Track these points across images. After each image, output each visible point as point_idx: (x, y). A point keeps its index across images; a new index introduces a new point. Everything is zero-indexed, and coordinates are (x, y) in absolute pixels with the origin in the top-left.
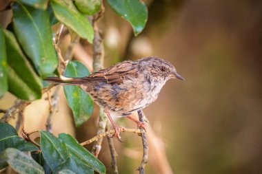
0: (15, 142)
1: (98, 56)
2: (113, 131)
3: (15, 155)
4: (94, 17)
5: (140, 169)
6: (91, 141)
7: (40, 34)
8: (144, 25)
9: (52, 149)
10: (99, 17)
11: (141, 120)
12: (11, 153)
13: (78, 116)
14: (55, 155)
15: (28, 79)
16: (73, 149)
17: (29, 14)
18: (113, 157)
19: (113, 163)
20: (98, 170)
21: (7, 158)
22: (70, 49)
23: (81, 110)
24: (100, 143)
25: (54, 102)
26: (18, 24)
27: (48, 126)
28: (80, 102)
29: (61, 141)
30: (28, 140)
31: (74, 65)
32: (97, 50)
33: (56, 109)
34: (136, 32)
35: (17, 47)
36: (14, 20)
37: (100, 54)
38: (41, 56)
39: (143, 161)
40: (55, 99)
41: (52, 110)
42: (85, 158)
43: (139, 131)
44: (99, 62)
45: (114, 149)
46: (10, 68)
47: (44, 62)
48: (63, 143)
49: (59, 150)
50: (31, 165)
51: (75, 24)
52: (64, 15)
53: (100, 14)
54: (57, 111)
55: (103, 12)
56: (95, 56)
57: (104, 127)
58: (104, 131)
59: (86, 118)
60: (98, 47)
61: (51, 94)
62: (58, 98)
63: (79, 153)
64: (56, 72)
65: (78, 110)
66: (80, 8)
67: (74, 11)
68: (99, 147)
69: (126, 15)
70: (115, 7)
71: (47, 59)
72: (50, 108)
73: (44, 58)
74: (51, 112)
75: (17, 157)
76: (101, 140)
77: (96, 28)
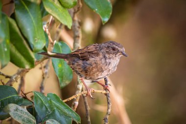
0: (16, 100)
1: (77, 39)
2: (86, 92)
3: (15, 108)
4: (75, 10)
5: (105, 119)
6: (70, 99)
7: (34, 21)
8: (109, 17)
9: (42, 105)
10: (78, 10)
11: (106, 84)
12: (12, 107)
13: (62, 80)
14: (44, 109)
15: (24, 53)
16: (58, 104)
17: (26, 7)
18: (87, 110)
19: (87, 115)
20: (75, 120)
21: (9, 111)
22: (58, 33)
23: (64, 76)
24: (78, 100)
25: (46, 71)
26: (18, 14)
27: (42, 88)
28: (63, 71)
29: (49, 99)
30: (25, 98)
31: (60, 44)
32: (77, 34)
33: (47, 76)
34: (104, 22)
35: (17, 30)
36: (16, 11)
37: (79, 37)
38: (34, 37)
39: (107, 113)
40: (47, 69)
41: (44, 76)
42: (66, 111)
43: (104, 92)
44: (78, 43)
45: (87, 104)
46: (12, 45)
47: (37, 41)
48: (50, 100)
49: (47, 105)
50: (26, 116)
51: (58, 15)
52: (51, 8)
53: (78, 8)
54: (48, 77)
55: (81, 6)
56: (75, 38)
57: (81, 89)
58: (80, 91)
59: (68, 82)
60: (77, 31)
61: (44, 65)
62: (49, 68)
63: (62, 107)
64: (45, 49)
65: (62, 77)
66: (63, 4)
67: (58, 5)
68: (77, 103)
69: (96, 10)
70: (89, 4)
71: (38, 39)
72: (43, 75)
73: (36, 39)
74: (43, 78)
75: (17, 110)
76: (78, 98)
77: (76, 18)
